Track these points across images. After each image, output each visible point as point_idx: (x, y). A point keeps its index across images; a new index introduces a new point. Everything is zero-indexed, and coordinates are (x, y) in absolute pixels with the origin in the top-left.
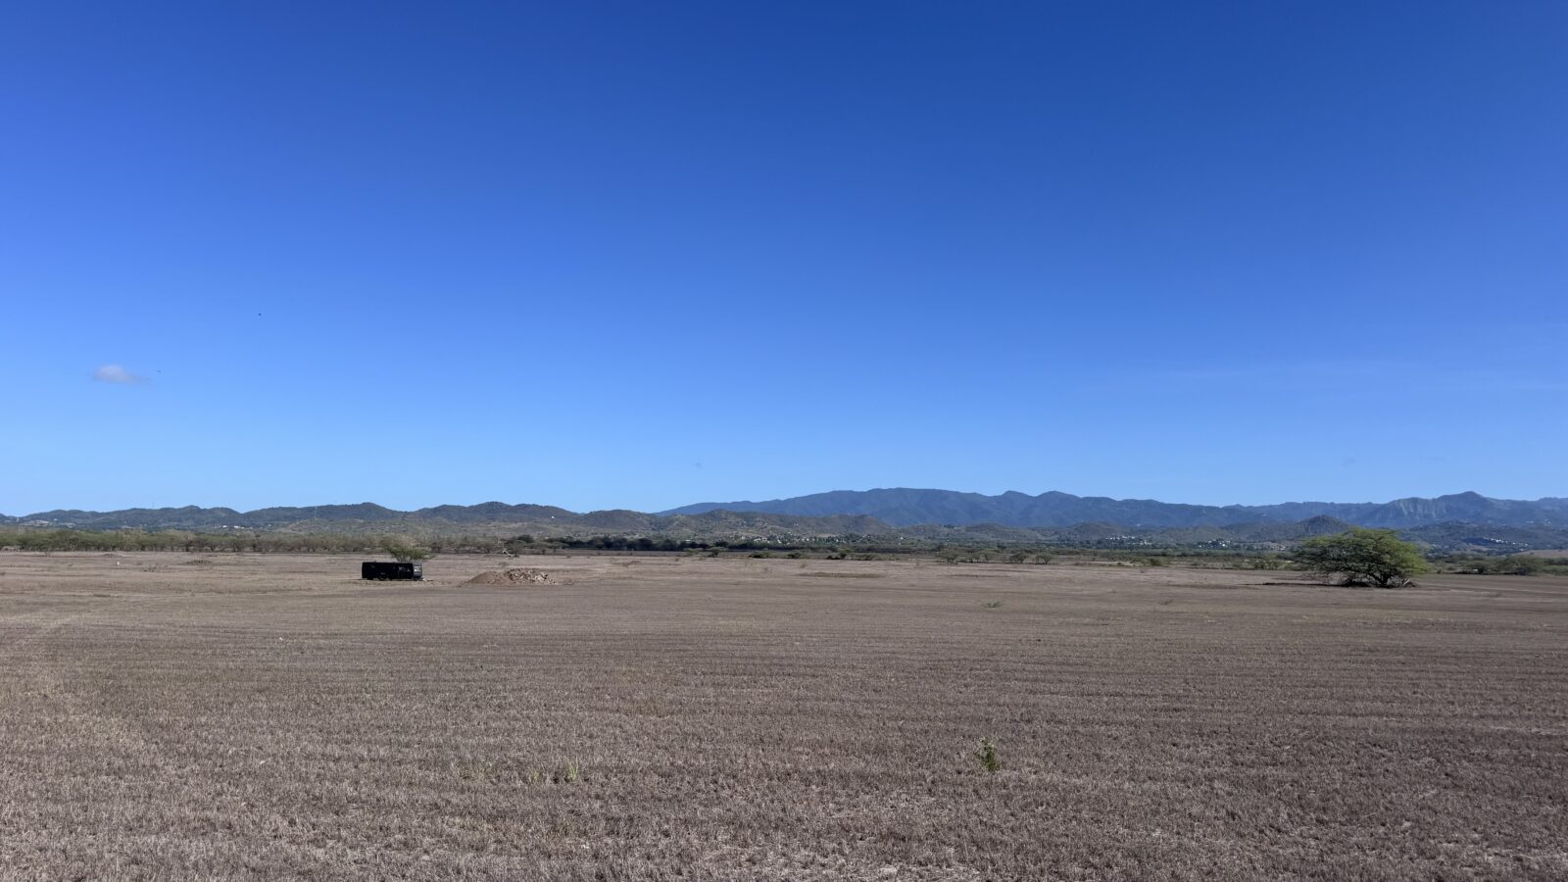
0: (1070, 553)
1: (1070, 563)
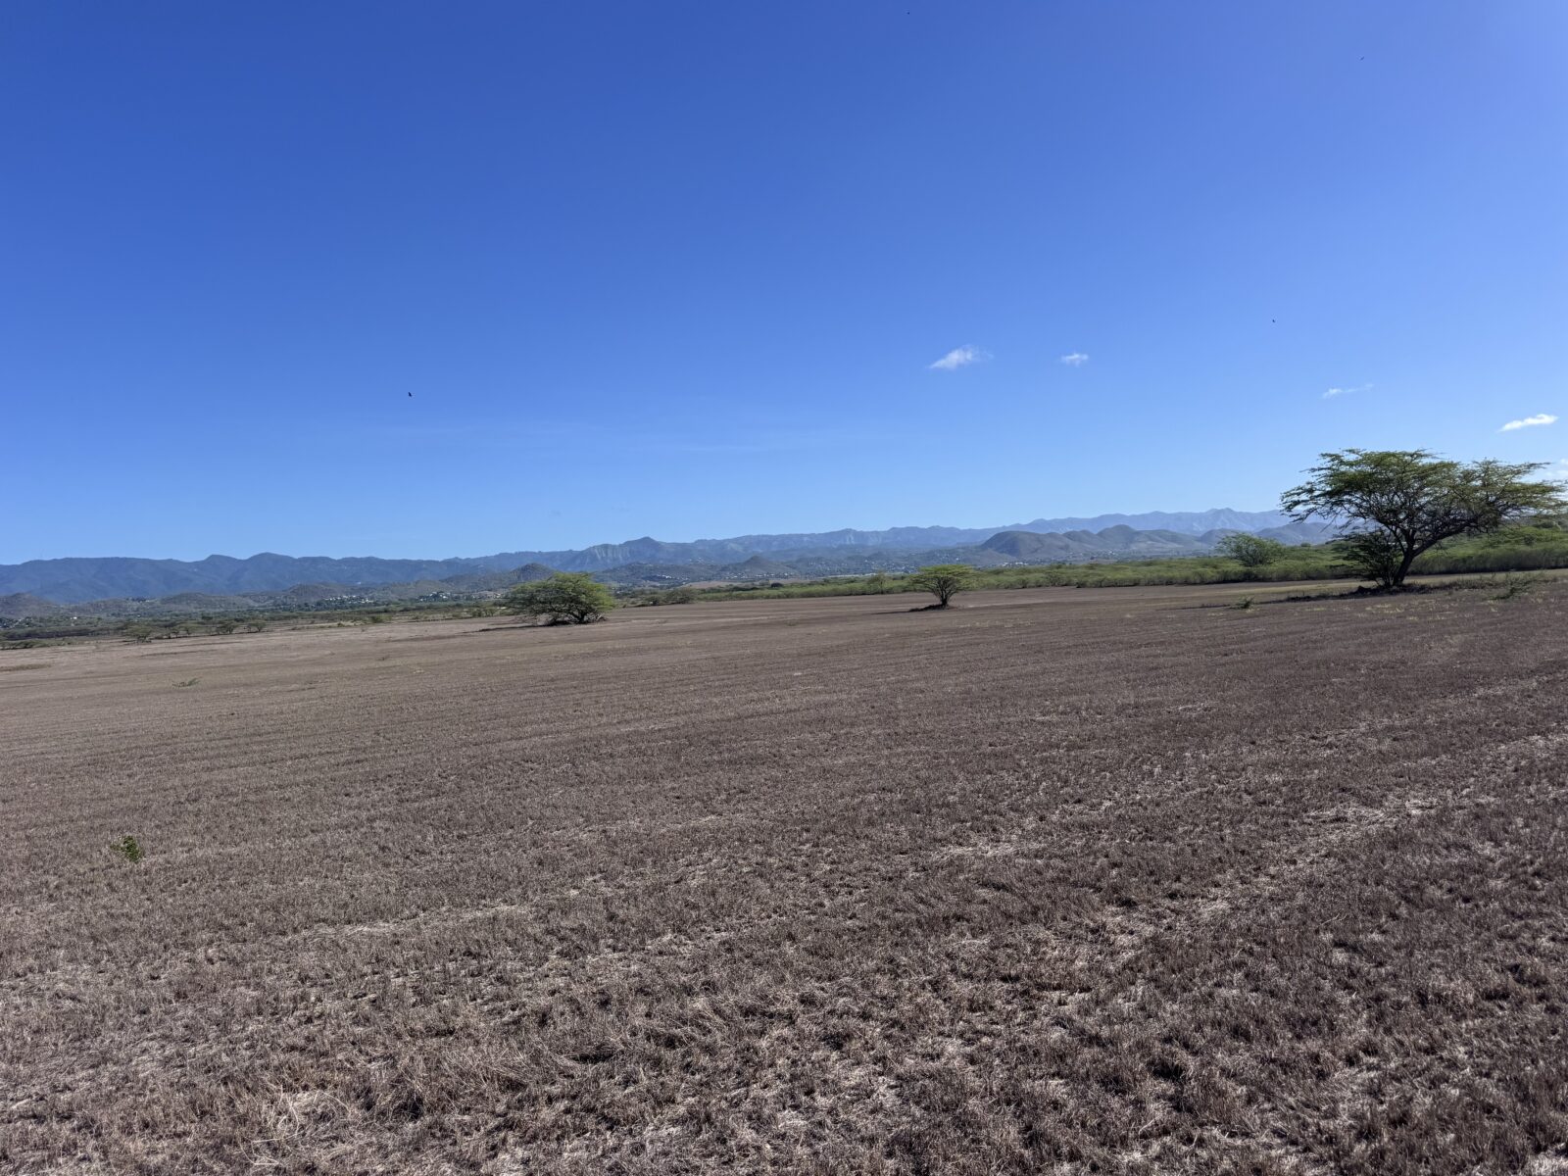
0: (287, 618)
1: (286, 628)
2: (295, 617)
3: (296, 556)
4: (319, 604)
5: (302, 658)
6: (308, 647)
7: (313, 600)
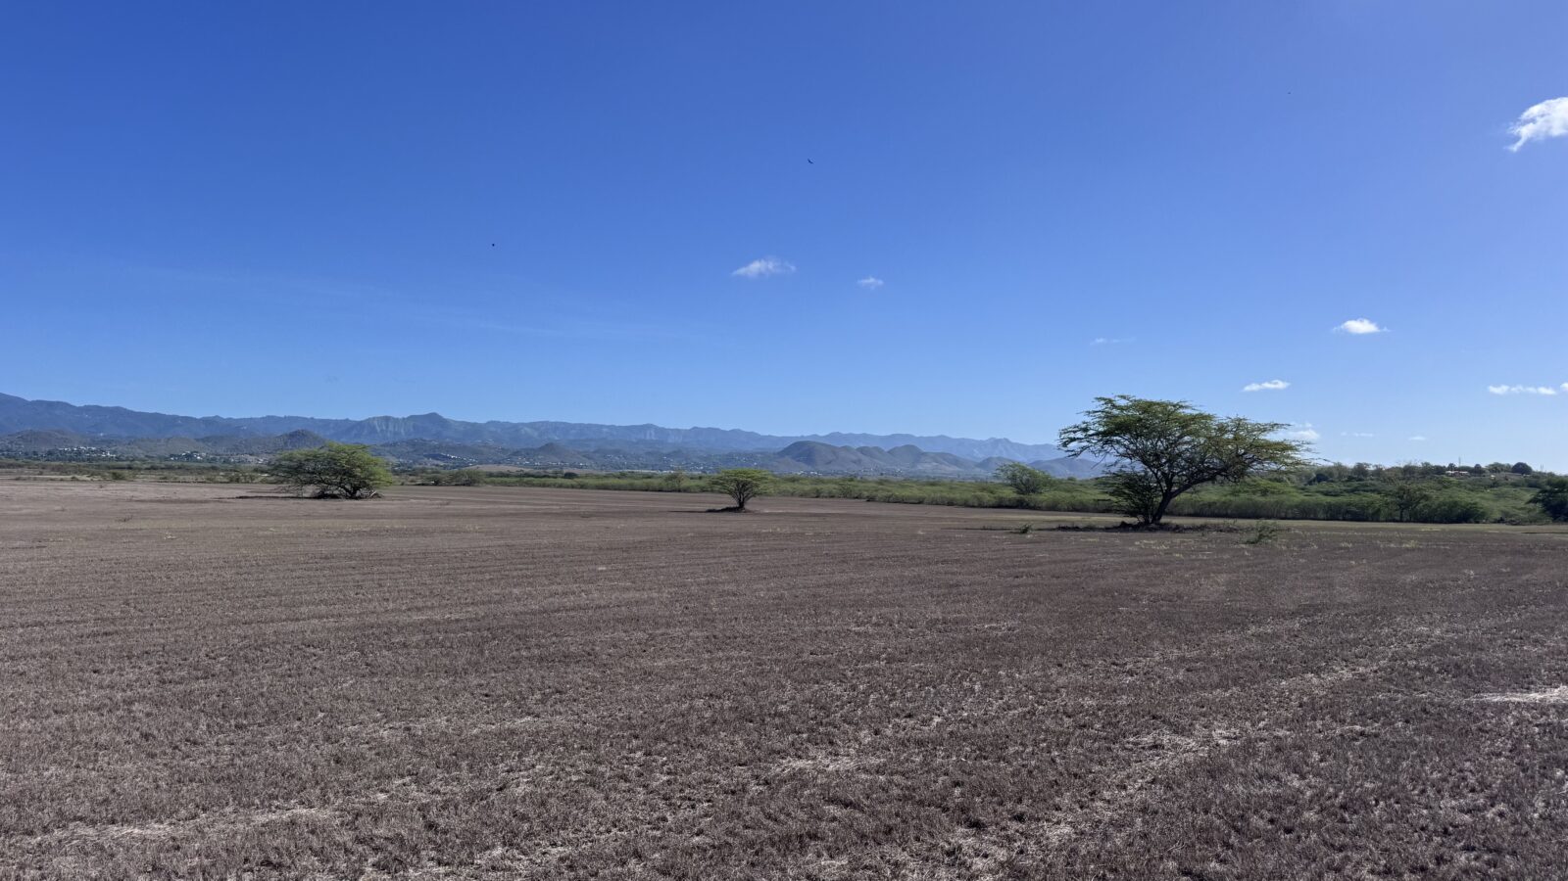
0: (10, 466)
1: (8, 477)
2: (20, 466)
3: (29, 399)
4: (50, 453)
5: (24, 511)
6: (33, 500)
7: (45, 448)
